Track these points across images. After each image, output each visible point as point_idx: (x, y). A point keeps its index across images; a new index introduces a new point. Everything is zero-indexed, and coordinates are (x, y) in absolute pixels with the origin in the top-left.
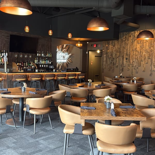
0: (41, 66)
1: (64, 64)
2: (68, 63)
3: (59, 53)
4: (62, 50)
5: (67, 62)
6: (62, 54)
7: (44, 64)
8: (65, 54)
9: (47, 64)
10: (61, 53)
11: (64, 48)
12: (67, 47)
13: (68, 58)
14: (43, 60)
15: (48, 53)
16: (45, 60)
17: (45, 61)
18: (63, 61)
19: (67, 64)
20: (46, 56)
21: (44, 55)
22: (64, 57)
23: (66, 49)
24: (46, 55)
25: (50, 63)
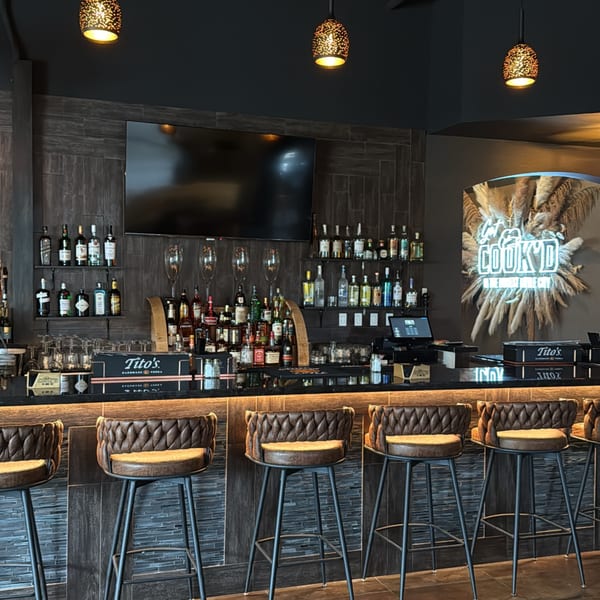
0: (351, 320)
1: (537, 305)
2: (564, 296)
3: (509, 238)
4: (526, 222)
5: (557, 290)
6: (526, 243)
7: (371, 308)
8: (541, 242)
9: (390, 309)
10: (520, 237)
11: (536, 204)
12: (554, 198)
13: (561, 265)
14: (360, 283)
15: (399, 236)
16: (372, 284)
17: (377, 290)
18: (528, 284)
19: (557, 303)
20: (384, 253)
21: (366, 248)
22: (536, 261)
23: (548, 209)
24: (379, 250)
25: (411, 298)
